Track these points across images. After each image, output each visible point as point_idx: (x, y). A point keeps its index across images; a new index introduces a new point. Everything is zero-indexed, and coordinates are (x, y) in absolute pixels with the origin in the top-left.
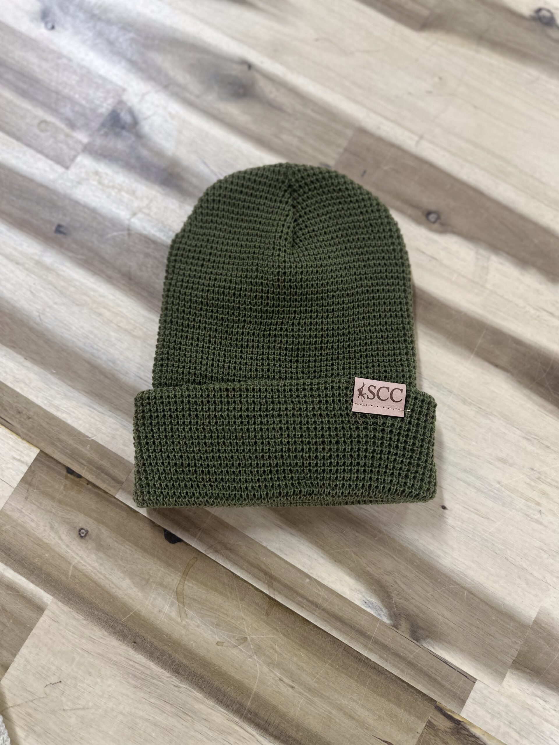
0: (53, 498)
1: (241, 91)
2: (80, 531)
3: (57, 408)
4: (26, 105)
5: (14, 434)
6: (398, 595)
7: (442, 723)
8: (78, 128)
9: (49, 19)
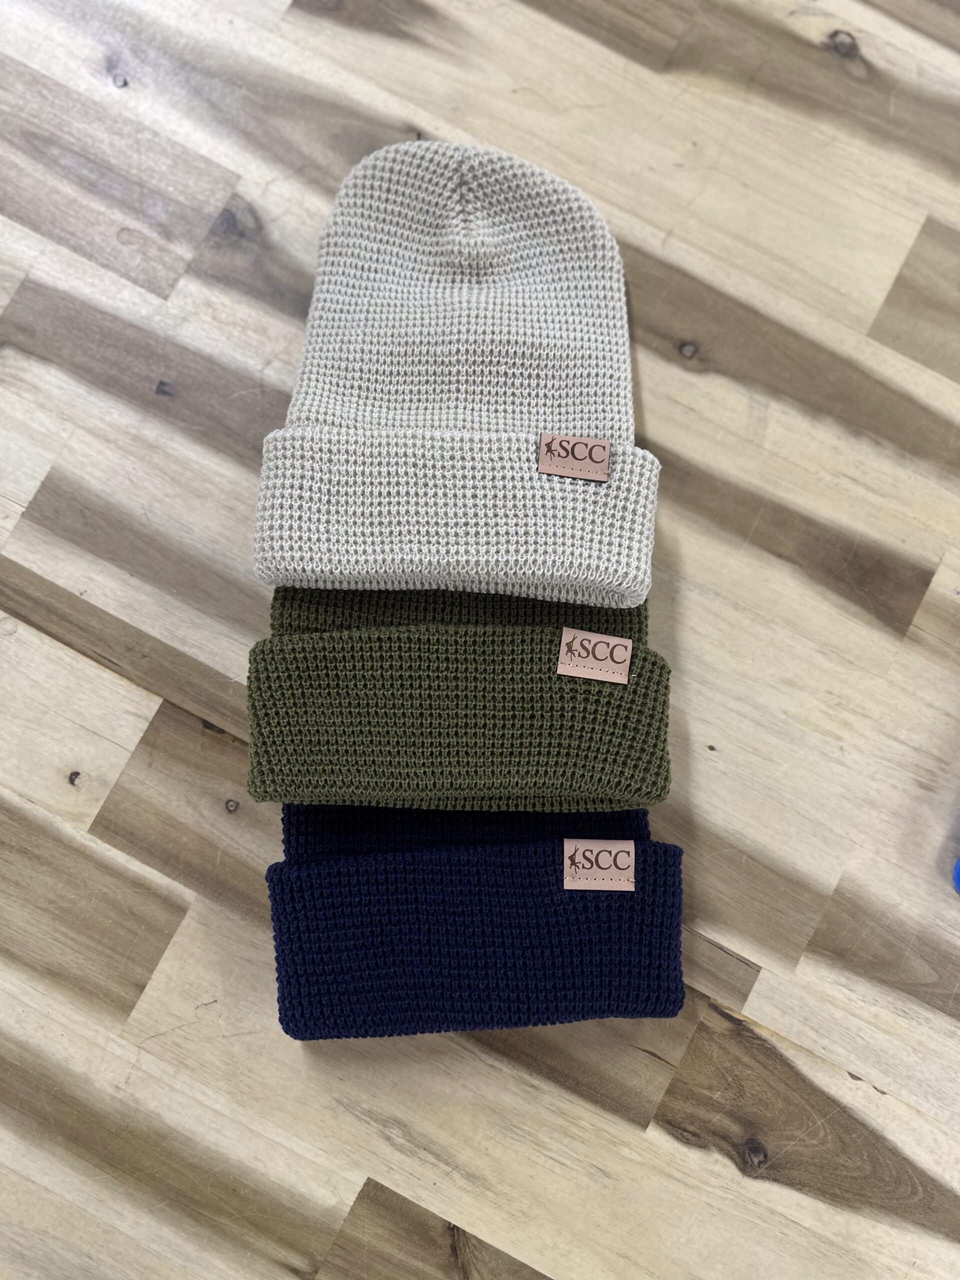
0: (187, 763)
2: (227, 803)
3: (183, 641)
4: (97, 205)
5: (125, 680)
7: (720, 1025)
8: (177, 238)
9: (119, 71)
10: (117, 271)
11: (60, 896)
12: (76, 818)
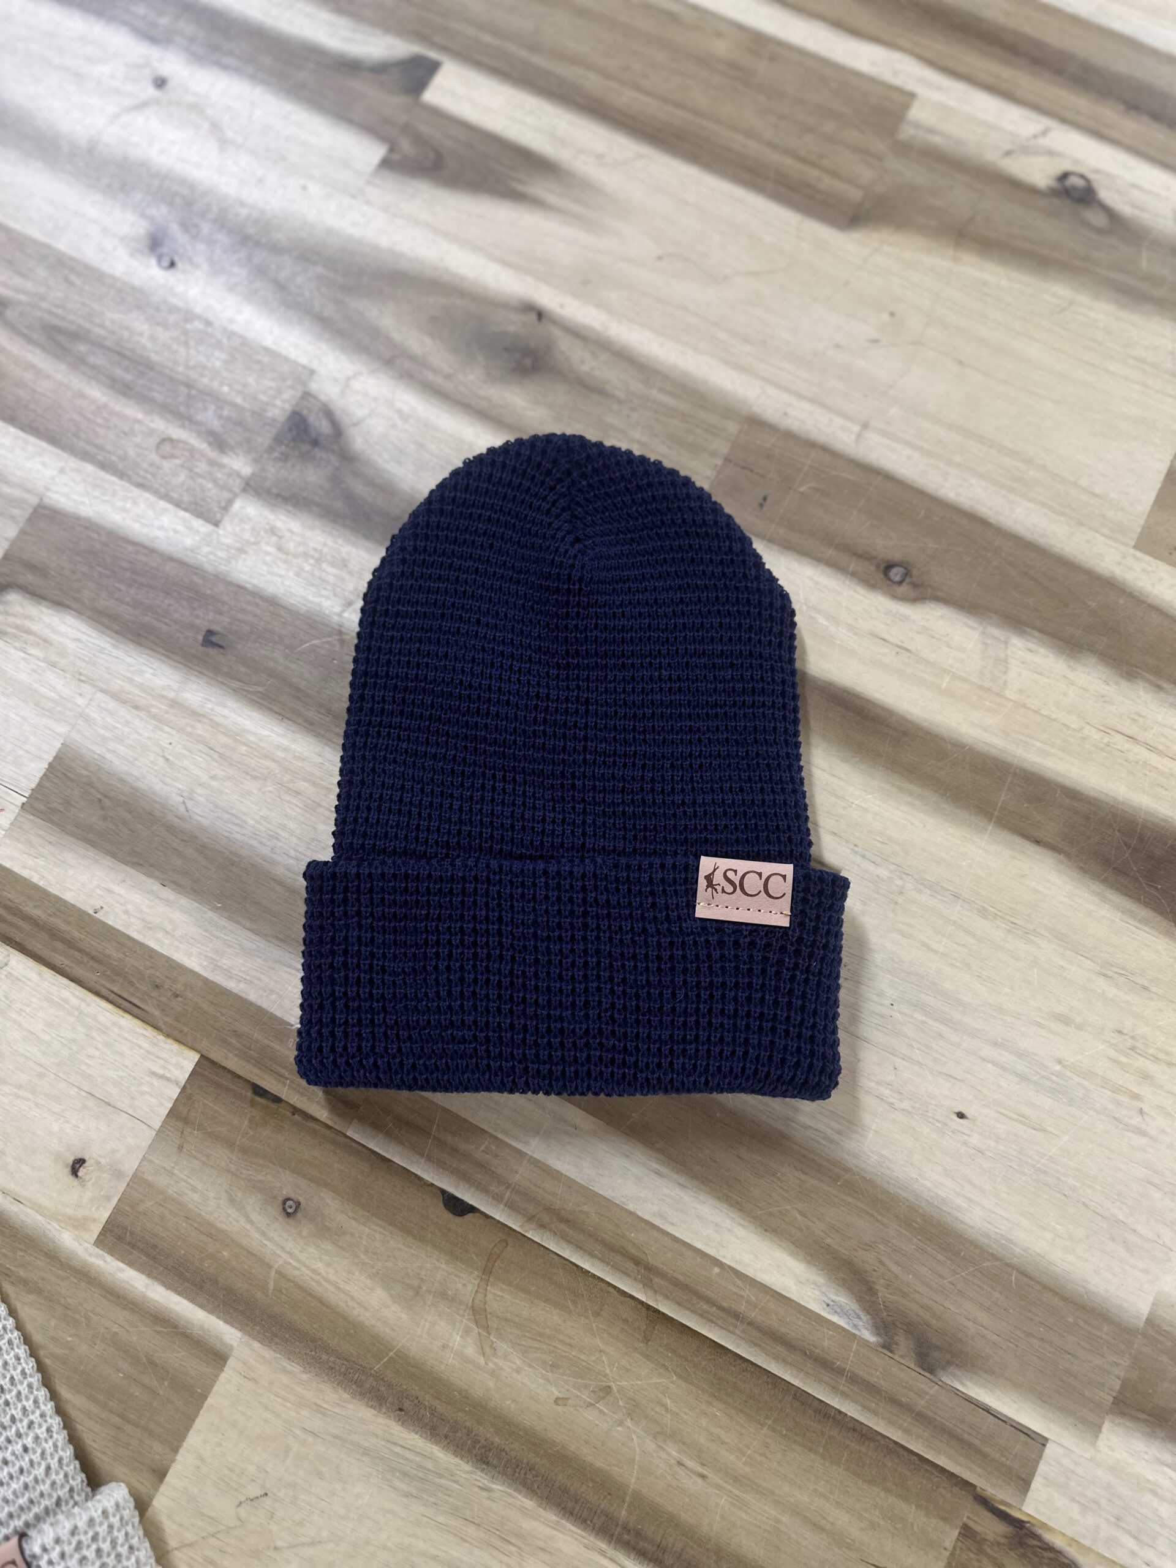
0: (230, 1145)
1: (528, 362)
2: (284, 1203)
3: (228, 973)
4: (132, 411)
5: (150, 1028)
6: (888, 1286)
7: (990, 1528)
8: (232, 449)
9: (165, 250)
10: (156, 493)
11: (53, 1338)
12: (79, 1224)
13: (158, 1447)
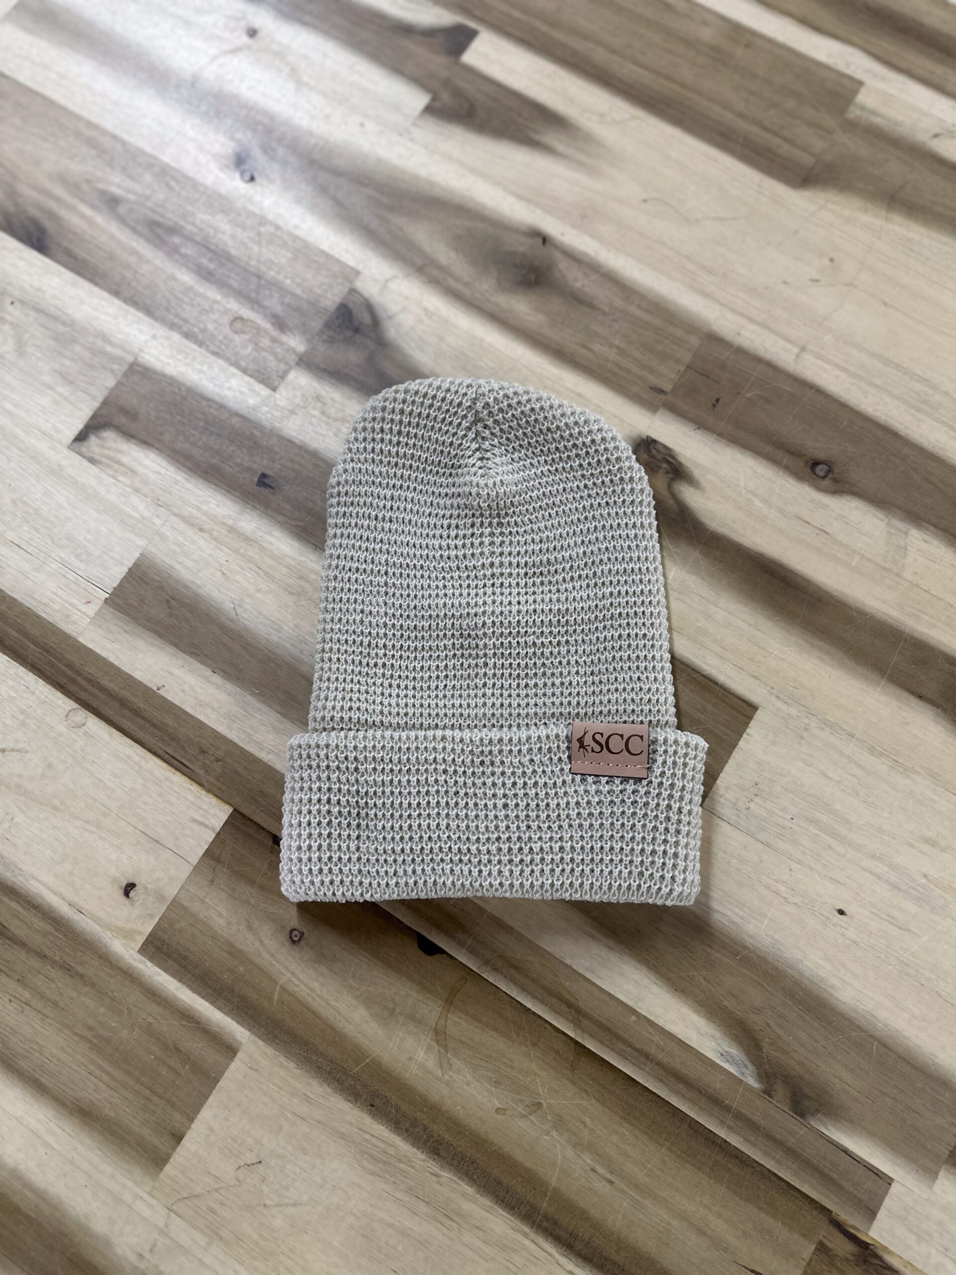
0: (252, 882)
1: (532, 277)
2: (291, 932)
4: (212, 293)
5: (195, 785)
6: (771, 1044)
7: (841, 1246)
8: (290, 330)
9: (247, 167)
10: (227, 360)
11: (100, 1023)
12: (127, 935)
13: (177, 1117)
